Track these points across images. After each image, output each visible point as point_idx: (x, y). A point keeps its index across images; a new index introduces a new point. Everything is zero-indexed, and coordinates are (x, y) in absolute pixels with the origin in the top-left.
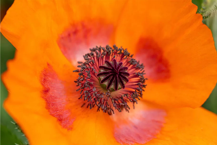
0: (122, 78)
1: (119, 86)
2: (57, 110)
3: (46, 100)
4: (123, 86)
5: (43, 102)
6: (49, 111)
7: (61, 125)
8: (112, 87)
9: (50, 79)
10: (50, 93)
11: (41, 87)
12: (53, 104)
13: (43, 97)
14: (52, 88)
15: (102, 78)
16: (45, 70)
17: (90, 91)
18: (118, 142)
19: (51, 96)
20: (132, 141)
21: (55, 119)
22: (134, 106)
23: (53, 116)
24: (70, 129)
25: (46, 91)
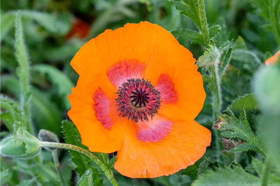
0: (144, 100)
1: (142, 105)
2: (102, 116)
3: (96, 110)
4: (145, 106)
5: (93, 112)
6: (97, 117)
7: (104, 127)
8: (138, 105)
9: (100, 96)
10: (99, 105)
11: (93, 102)
12: (100, 113)
13: (94, 108)
14: (101, 103)
15: (132, 99)
16: (97, 91)
17: (124, 107)
18: (138, 140)
19: (99, 108)
20: (148, 140)
21: (99, 123)
22: (152, 118)
23: (99, 120)
24: (109, 129)
25: (97, 104)
